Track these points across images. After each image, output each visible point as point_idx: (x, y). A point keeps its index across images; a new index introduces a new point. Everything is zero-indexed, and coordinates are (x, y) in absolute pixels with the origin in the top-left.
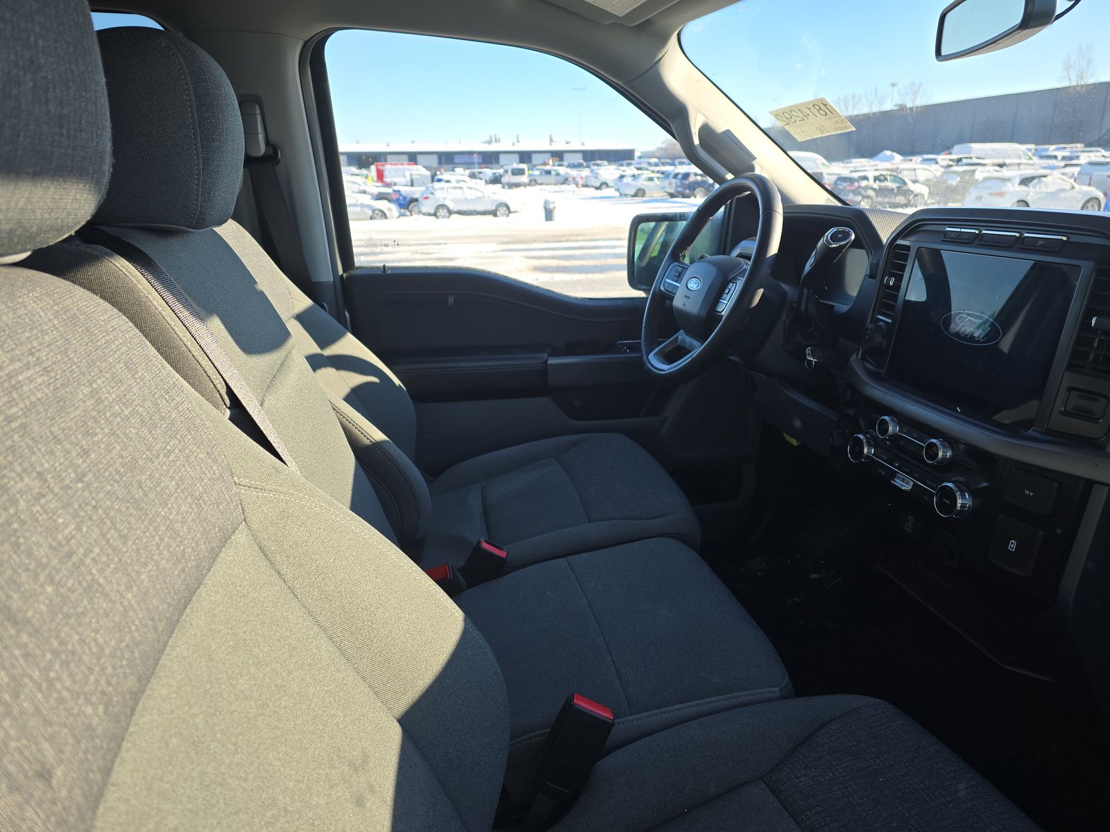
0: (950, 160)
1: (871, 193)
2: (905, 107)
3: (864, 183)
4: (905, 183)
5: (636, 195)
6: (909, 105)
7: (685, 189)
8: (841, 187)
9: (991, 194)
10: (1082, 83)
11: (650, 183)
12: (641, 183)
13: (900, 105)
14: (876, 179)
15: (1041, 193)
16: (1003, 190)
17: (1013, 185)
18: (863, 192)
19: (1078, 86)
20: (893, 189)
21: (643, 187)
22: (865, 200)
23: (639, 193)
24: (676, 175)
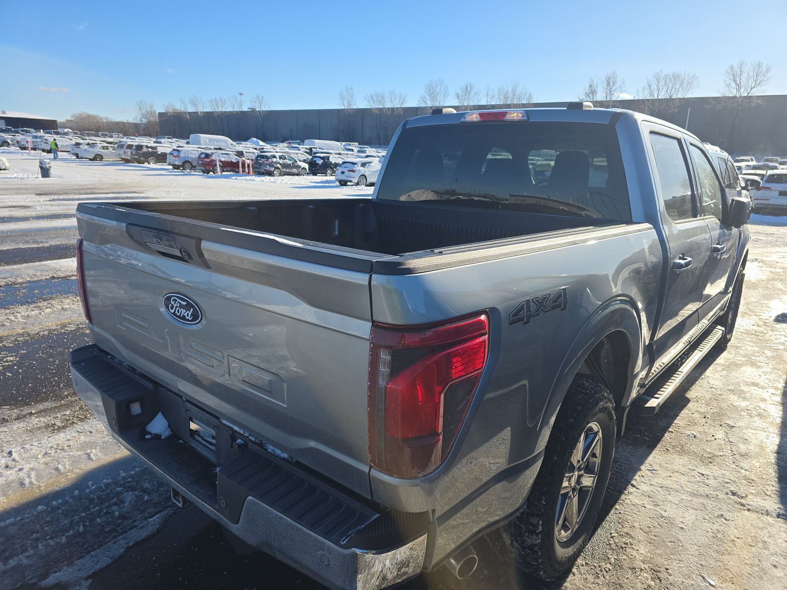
0: (306, 148)
1: (279, 166)
2: (255, 110)
3: (274, 160)
4: (296, 161)
5: (94, 159)
6: (258, 109)
7: (140, 157)
8: (261, 162)
9: (349, 171)
10: (350, 108)
11: (106, 151)
12: (98, 150)
13: (252, 108)
14: (280, 158)
15: (371, 171)
16: (354, 169)
17: (358, 166)
18: (275, 165)
19: (348, 109)
20: (290, 164)
21: (100, 153)
22: (277, 170)
23: (97, 158)
24: (130, 147)
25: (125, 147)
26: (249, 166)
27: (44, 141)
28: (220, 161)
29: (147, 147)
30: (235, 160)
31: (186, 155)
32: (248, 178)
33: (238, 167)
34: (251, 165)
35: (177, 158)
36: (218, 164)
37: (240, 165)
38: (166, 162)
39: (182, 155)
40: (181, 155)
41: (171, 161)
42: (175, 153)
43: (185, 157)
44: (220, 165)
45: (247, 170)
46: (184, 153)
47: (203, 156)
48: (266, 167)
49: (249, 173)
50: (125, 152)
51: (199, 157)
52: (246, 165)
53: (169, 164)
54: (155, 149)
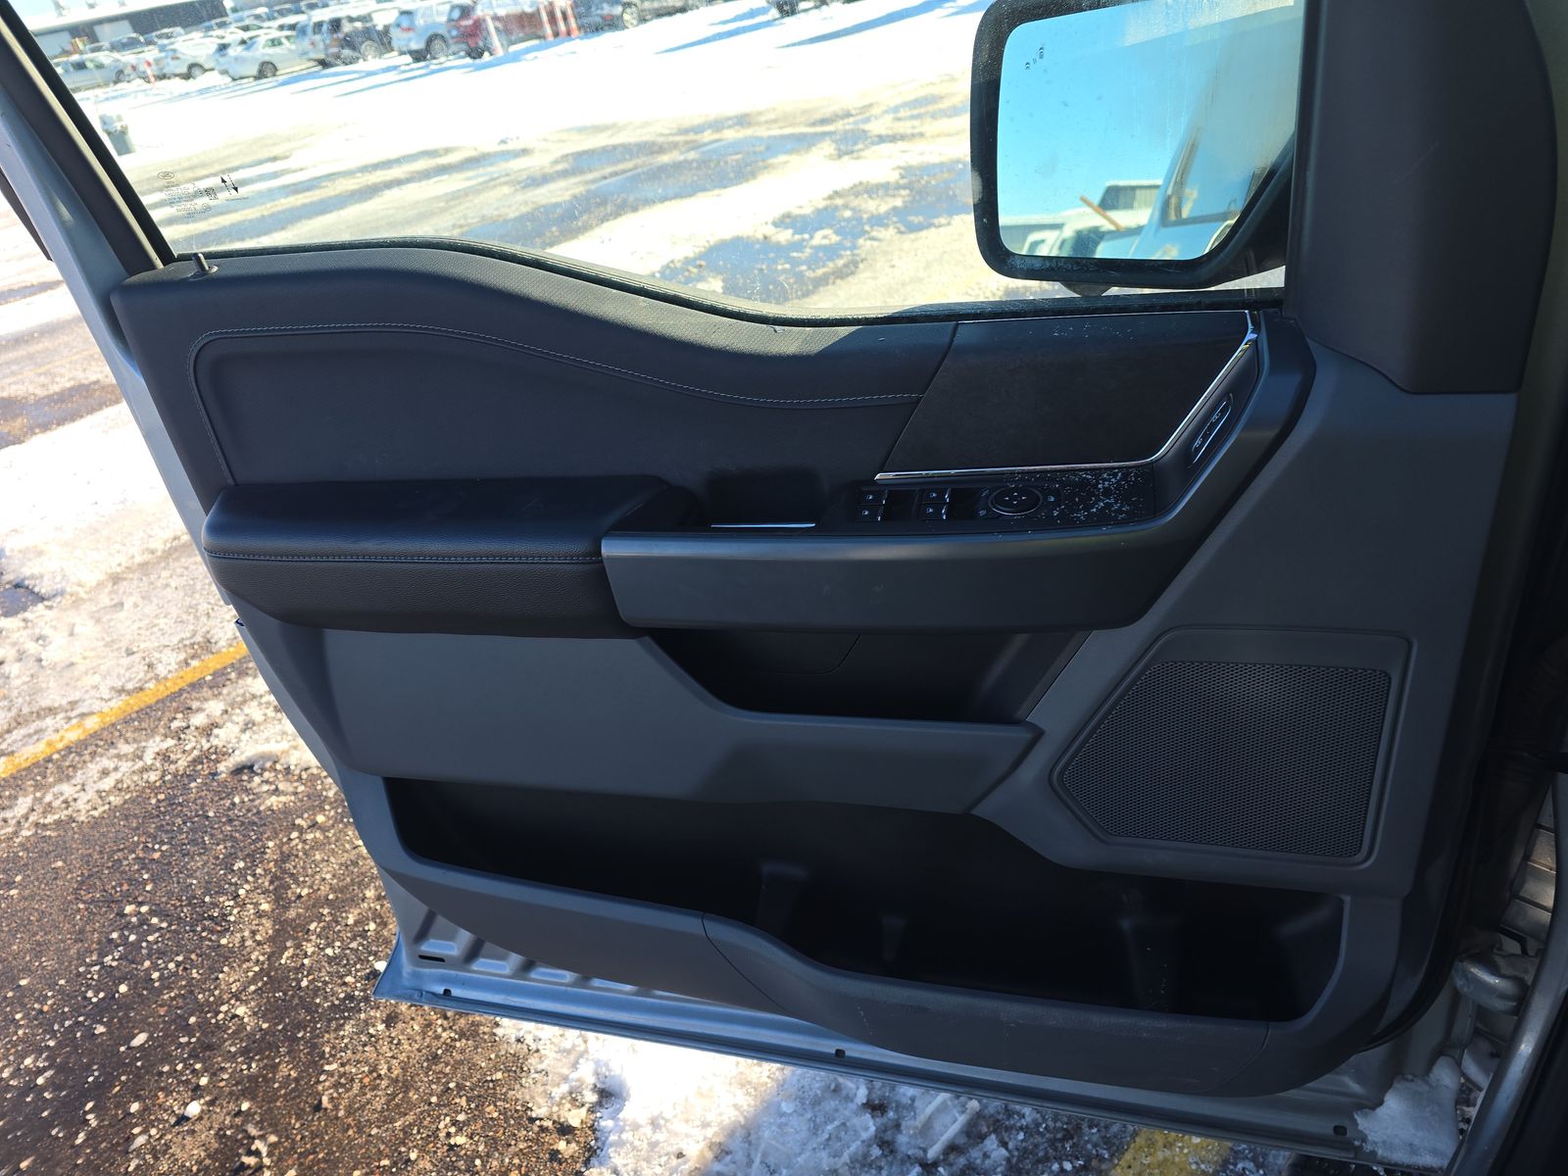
5: (261, 75)
7: (343, 47)
11: (277, 50)
12: (262, 52)
21: (267, 59)
22: (628, 10)
23: (266, 70)
24: (319, 25)
25: (309, 30)
26: (564, 15)
27: (171, 54)
28: (496, 18)
29: (351, 20)
30: (531, 6)
31: (430, 20)
32: (568, 46)
33: (540, 24)
34: (569, 12)
35: (411, 34)
36: (491, 26)
37: (545, 17)
38: (392, 50)
39: (420, 22)
40: (417, 23)
41: (403, 43)
42: (405, 23)
43: (427, 27)
44: (496, 29)
45: (562, 27)
46: (423, 16)
47: (456, 14)
48: (602, 9)
49: (569, 33)
50: (313, 44)
51: (450, 20)
52: (559, 15)
53: (402, 53)
54: (367, 21)
